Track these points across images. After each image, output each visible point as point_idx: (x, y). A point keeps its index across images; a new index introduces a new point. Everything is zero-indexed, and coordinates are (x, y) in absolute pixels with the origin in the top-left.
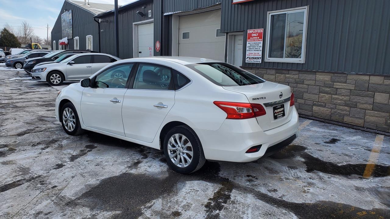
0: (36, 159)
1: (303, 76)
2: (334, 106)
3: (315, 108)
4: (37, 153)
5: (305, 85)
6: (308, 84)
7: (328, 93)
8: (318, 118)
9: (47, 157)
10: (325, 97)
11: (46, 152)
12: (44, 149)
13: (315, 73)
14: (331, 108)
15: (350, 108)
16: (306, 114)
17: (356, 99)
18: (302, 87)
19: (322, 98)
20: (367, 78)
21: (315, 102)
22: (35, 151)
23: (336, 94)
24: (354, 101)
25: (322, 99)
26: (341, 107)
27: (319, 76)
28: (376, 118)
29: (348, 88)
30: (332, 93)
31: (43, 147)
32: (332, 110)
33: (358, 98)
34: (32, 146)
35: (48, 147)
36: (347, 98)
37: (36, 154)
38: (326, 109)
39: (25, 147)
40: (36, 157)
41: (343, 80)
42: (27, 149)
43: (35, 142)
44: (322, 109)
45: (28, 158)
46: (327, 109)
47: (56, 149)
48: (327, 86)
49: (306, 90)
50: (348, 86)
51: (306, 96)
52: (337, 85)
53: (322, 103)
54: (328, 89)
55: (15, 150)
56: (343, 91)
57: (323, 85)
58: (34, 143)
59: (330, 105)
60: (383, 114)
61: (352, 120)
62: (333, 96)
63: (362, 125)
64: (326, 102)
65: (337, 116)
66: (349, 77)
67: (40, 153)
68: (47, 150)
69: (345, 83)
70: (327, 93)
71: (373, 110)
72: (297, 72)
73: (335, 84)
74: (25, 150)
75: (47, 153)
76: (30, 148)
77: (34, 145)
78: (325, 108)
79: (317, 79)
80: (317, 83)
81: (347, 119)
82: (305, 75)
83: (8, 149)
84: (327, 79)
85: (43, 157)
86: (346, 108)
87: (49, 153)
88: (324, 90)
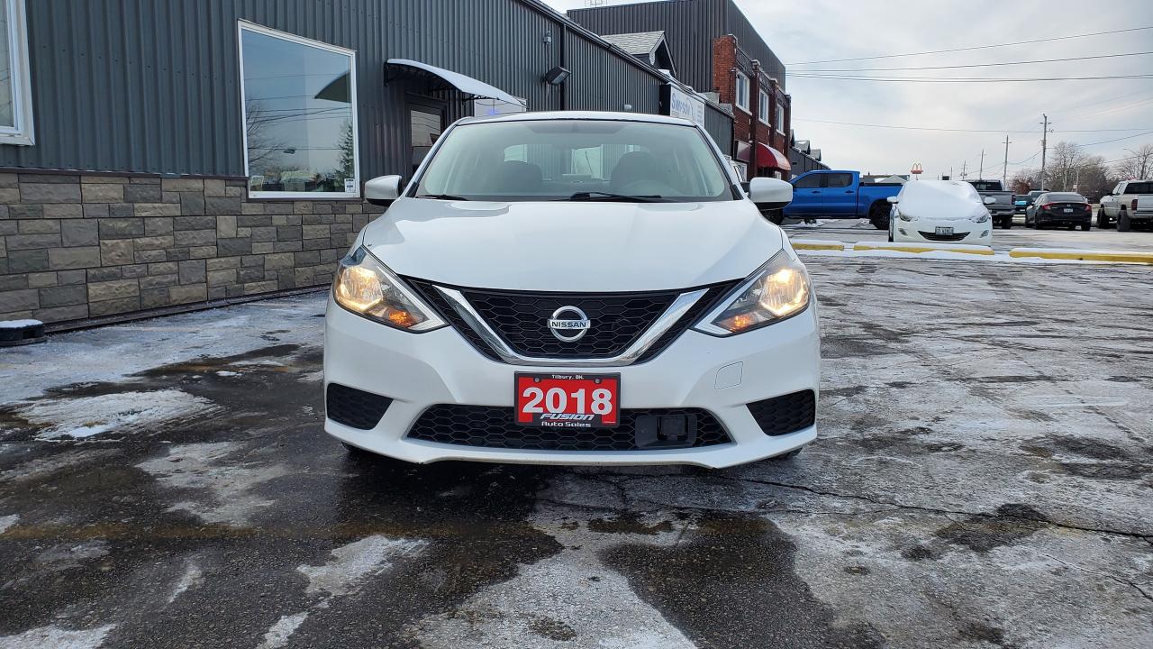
0: (952, 407)
1: (37, 191)
2: (144, 267)
3: (95, 288)
4: (947, 423)
5: (50, 222)
6: (59, 215)
7: (125, 235)
8: (109, 316)
9: (921, 407)
10: (120, 248)
11: (918, 419)
12: (922, 429)
13: (77, 177)
14: (139, 277)
15: (176, 263)
16: (70, 317)
17: (187, 238)
18: (42, 230)
19: (111, 252)
20: (197, 184)
21: (92, 272)
22: (952, 431)
23: (144, 235)
24: (184, 243)
25: (110, 255)
26: (162, 267)
27: (93, 189)
28: (224, 273)
29: (167, 213)
30: (134, 232)
31: (922, 436)
32: (142, 280)
33: (191, 234)
34: (960, 446)
35: (907, 431)
36: (168, 240)
37: (951, 422)
38: (125, 283)
39: (988, 448)
40: (952, 411)
41: (153, 193)
42: (980, 442)
43: (947, 457)
44: (115, 284)
45: (974, 415)
46: (128, 282)
47: (879, 422)
48: (118, 214)
49: (56, 238)
50: (168, 208)
51: (57, 257)
52: (144, 209)
53: (113, 269)
54: (122, 224)
55: (1022, 447)
56: (159, 222)
57: (107, 215)
58: (953, 453)
59: (135, 267)
60: (232, 260)
61: (187, 292)
62: (138, 240)
63: (205, 298)
64: (119, 263)
65: (156, 292)
66: (166, 185)
67: (937, 419)
68: (912, 425)
69: (160, 200)
70: (122, 235)
71: (217, 257)
72: (13, 179)
73: (136, 205)
74: (985, 440)
75: (915, 415)
76: (969, 443)
77: (955, 449)
78: (121, 281)
79: (88, 196)
80: (90, 210)
81: (177, 294)
82: (45, 187)
83: (1054, 457)
84: (115, 195)
85: (932, 408)
86: (171, 264)
87: (911, 415)
88: (113, 228)
